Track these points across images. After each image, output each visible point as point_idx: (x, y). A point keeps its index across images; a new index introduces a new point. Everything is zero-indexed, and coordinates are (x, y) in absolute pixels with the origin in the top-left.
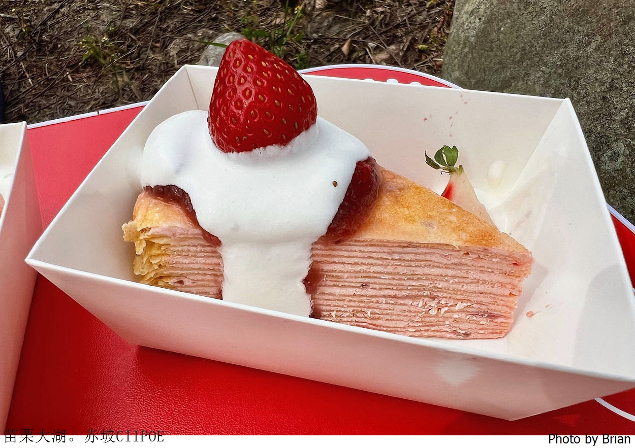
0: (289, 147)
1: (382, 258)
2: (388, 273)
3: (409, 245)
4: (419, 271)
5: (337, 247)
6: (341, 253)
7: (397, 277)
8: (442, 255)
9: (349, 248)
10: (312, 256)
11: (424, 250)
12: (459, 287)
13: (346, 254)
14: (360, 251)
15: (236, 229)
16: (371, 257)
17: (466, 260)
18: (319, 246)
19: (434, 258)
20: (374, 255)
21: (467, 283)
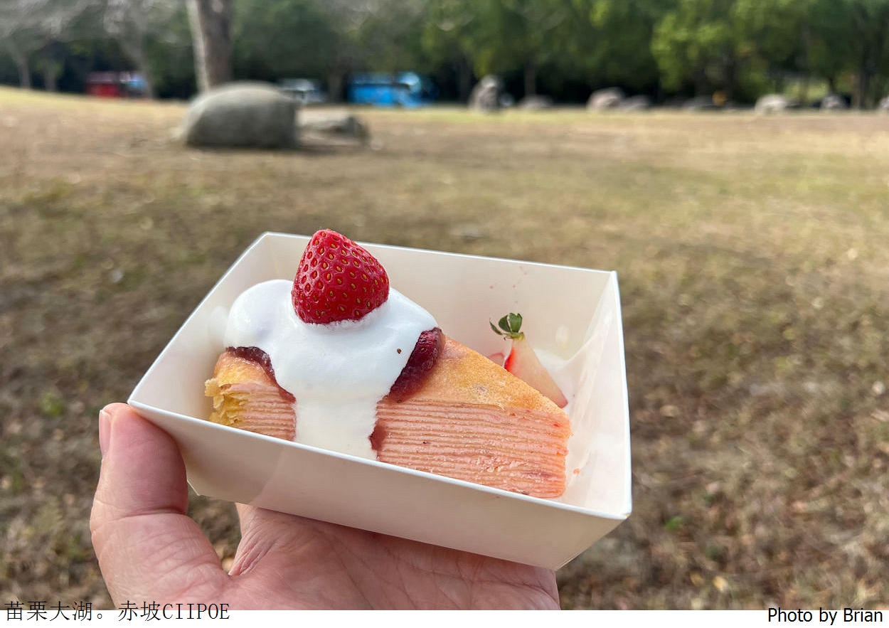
0: (362, 321)
1: (440, 417)
2: (446, 431)
3: (462, 405)
4: (473, 429)
5: (400, 406)
6: (403, 412)
7: (454, 435)
8: (492, 416)
9: (411, 407)
10: (378, 414)
11: (475, 410)
12: (511, 445)
13: (408, 412)
14: (420, 410)
16: (430, 416)
17: (513, 420)
18: (383, 405)
19: (484, 417)
20: (432, 414)
21: (518, 442)
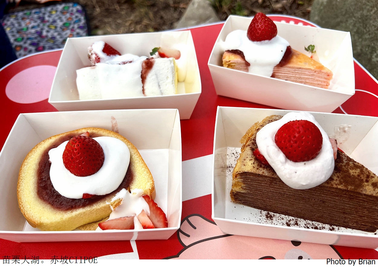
0: (271, 41)
1: (292, 72)
2: (293, 77)
3: (300, 68)
4: (302, 76)
5: (281, 68)
7: (295, 78)
8: (309, 72)
9: (284, 68)
10: (274, 70)
11: (304, 70)
12: (312, 82)
13: (283, 70)
14: (287, 70)
15: (255, 61)
16: (289, 72)
17: (315, 74)
18: (276, 68)
19: (306, 72)
20: (290, 71)
21: (315, 81)
